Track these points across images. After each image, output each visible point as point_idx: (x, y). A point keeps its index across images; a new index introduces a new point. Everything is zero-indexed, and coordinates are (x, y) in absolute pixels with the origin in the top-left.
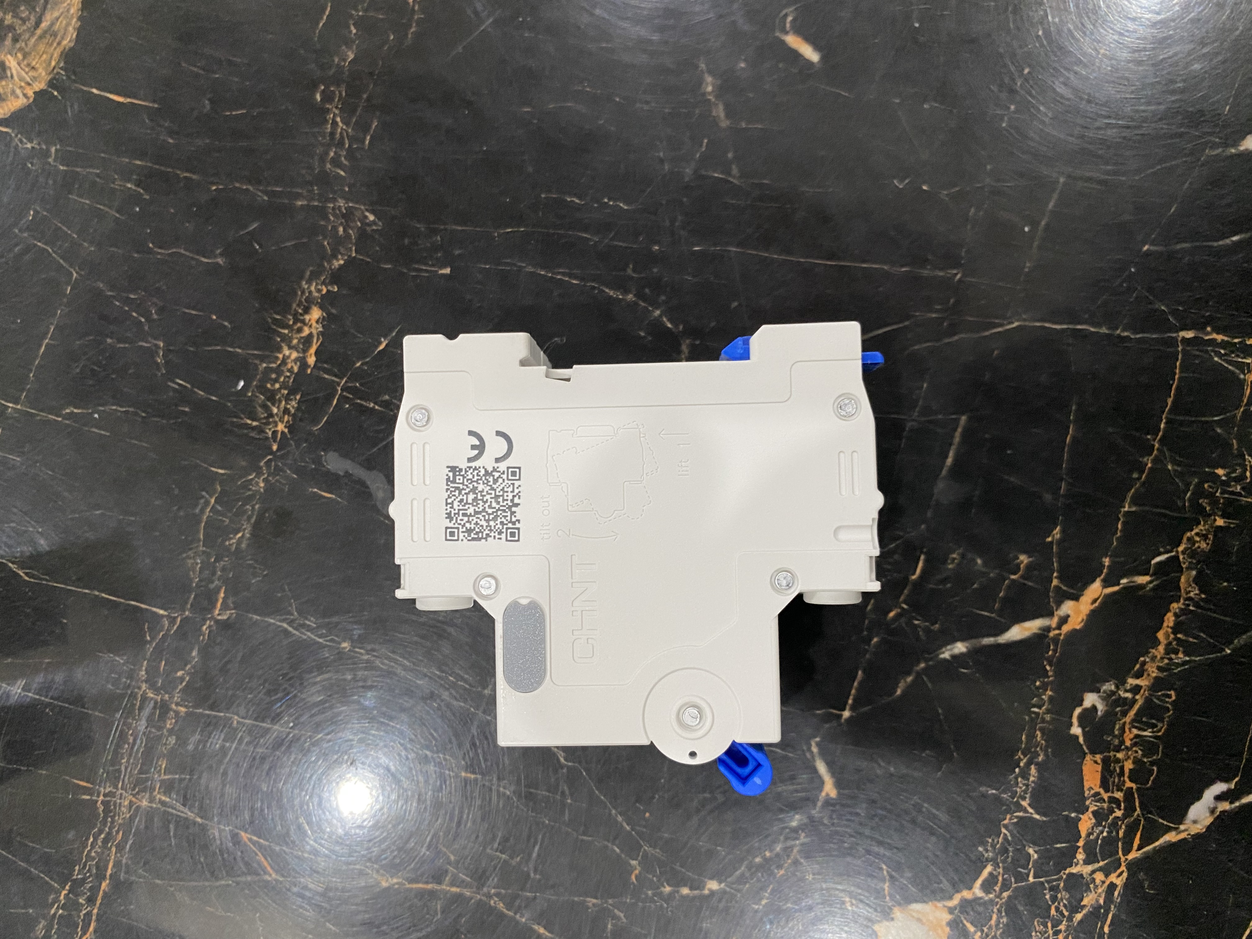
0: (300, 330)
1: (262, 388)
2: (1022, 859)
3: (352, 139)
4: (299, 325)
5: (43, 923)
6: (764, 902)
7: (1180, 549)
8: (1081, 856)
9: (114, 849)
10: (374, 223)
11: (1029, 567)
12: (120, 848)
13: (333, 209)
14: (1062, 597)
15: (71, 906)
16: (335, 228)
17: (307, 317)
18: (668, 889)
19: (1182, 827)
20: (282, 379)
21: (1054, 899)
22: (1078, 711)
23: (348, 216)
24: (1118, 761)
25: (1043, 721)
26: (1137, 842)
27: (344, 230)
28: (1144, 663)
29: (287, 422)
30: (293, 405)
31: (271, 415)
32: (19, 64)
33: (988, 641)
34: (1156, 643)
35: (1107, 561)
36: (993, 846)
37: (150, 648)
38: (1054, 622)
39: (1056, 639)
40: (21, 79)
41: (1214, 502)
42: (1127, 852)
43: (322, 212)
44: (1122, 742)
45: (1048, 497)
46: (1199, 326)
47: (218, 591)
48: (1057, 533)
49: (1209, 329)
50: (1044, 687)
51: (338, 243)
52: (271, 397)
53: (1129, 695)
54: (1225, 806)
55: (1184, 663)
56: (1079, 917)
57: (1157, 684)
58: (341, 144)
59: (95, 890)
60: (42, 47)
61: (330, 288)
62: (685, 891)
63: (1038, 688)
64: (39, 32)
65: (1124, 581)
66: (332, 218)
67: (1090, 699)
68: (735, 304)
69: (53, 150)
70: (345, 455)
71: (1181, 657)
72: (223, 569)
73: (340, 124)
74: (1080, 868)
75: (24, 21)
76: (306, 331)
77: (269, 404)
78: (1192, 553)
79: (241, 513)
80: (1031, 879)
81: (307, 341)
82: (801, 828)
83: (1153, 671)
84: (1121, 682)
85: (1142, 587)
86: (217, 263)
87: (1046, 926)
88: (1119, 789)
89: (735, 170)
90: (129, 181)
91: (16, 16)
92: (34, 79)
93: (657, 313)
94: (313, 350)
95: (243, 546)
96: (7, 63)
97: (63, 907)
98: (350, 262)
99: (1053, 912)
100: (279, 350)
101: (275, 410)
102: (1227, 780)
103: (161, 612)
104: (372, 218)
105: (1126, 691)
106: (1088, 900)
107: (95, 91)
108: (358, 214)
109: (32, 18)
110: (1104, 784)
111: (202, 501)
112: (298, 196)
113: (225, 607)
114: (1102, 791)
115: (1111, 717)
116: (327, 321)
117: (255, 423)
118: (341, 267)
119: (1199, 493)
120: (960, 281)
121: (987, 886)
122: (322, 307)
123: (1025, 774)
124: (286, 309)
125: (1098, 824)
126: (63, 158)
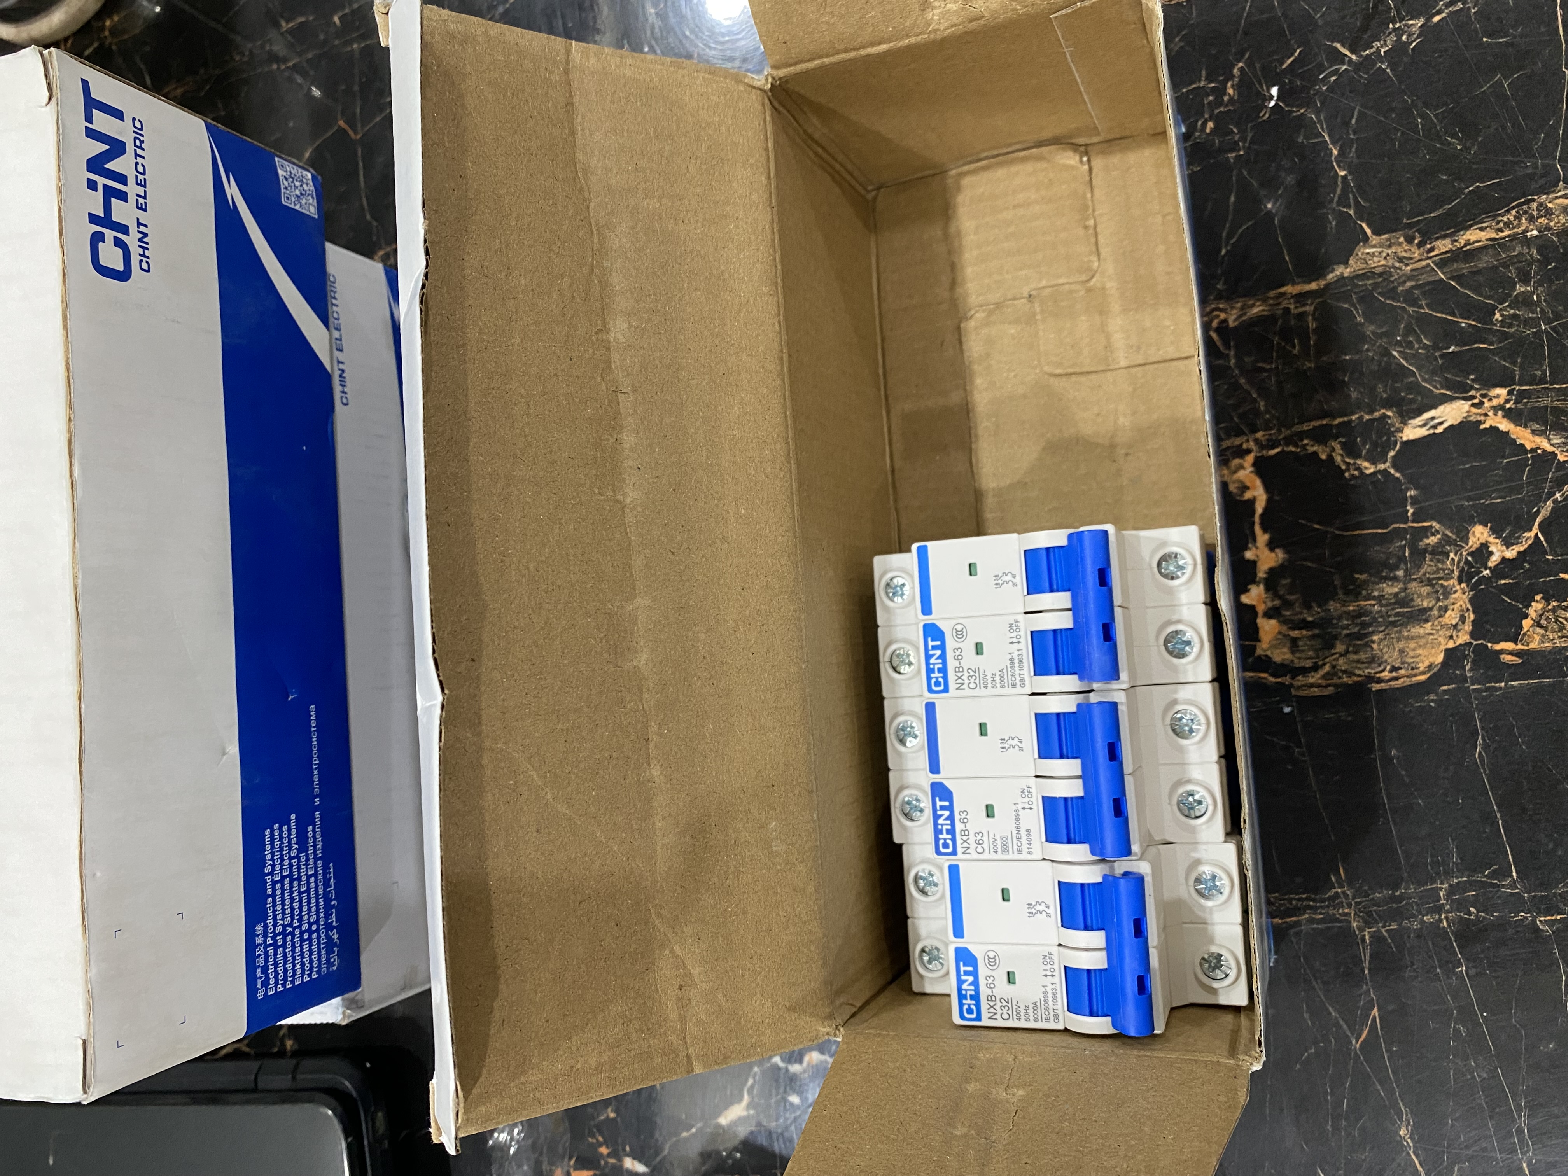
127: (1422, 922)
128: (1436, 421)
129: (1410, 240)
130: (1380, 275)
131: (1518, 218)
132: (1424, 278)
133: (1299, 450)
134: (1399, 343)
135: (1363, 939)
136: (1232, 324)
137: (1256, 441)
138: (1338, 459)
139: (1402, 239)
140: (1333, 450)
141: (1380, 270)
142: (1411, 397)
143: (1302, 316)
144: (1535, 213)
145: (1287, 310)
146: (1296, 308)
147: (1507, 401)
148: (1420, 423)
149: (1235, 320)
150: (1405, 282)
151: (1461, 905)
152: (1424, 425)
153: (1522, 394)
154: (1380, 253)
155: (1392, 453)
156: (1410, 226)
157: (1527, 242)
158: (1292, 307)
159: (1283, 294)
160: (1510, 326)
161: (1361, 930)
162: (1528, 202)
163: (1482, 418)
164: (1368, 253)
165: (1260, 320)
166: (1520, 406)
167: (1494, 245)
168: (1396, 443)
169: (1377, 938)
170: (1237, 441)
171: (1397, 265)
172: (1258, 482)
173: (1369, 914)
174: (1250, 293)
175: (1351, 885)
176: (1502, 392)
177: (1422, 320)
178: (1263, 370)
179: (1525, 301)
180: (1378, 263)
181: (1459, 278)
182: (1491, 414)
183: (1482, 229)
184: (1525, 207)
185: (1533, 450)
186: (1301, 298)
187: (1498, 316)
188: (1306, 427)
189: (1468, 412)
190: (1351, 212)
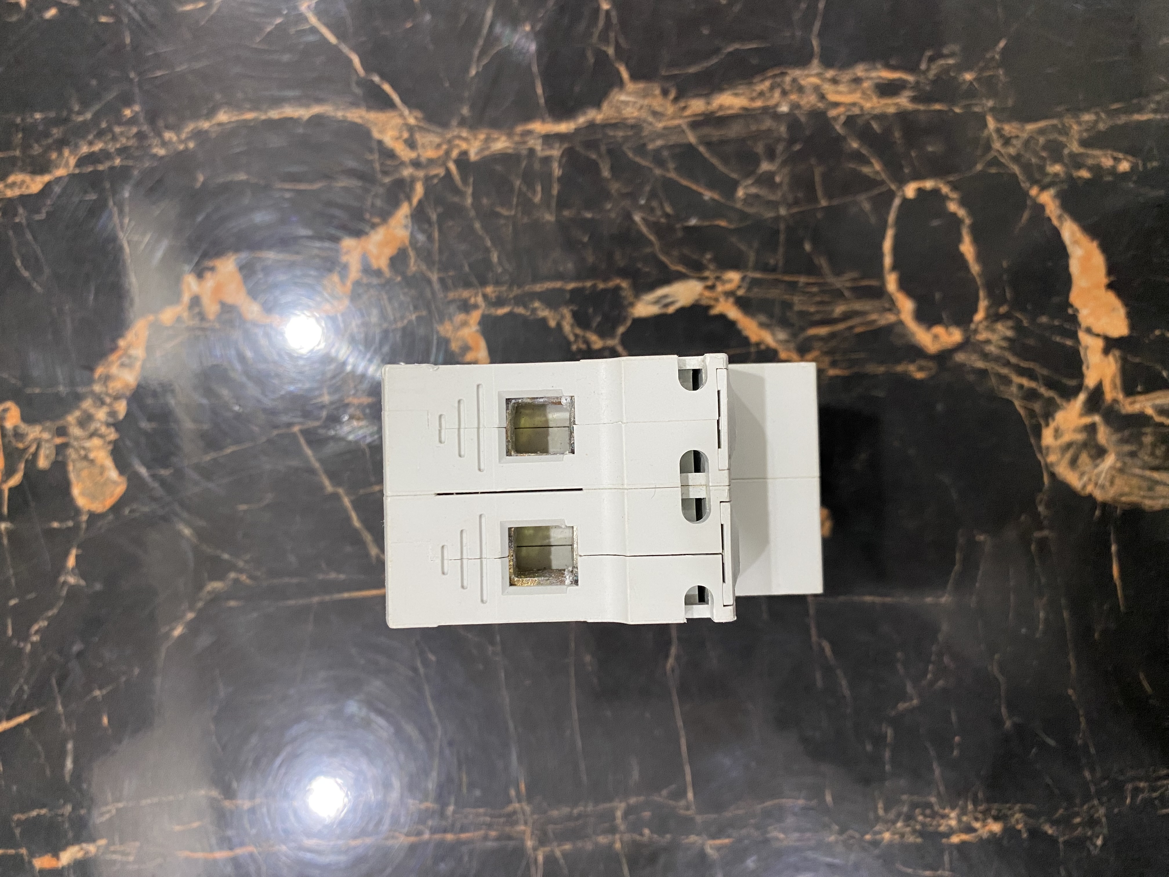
0: (977, 819)
4: (980, 816)
10: (1095, 846)
13: (1093, 806)
16: (1077, 814)
17: (990, 821)
23: (1092, 822)
27: (1079, 824)
30: (911, 839)
31: (894, 822)
32: (1112, 468)
40: (1098, 475)
43: (1087, 798)
51: (1065, 822)
58: (1154, 789)
60: (1135, 481)
61: (1023, 830)
64: (1148, 473)
66: (1085, 807)
69: (1046, 533)
75: (1153, 454)
76: (977, 825)
77: (902, 817)
81: (970, 830)
91: (1154, 445)
92: (1103, 487)
94: (965, 837)
96: (1106, 456)
100: (953, 808)
101: (899, 824)
103: (690, 795)
104: (1099, 842)
107: (1114, 548)
108: (1097, 829)
109: (1157, 462)
112: (1092, 771)
117: (881, 812)
118: (1046, 833)
122: (1005, 830)
127: (596, 844)
128: (669, 300)
129: (665, 93)
130: (632, 127)
131: (772, 88)
132: (674, 139)
133: (528, 313)
134: (641, 208)
135: (536, 860)
136: (473, 156)
137: (485, 296)
138: (567, 328)
139: (657, 92)
140: (563, 317)
141: (631, 122)
142: (647, 270)
143: (547, 160)
144: (787, 87)
145: (532, 151)
146: (543, 150)
147: (739, 287)
148: (653, 300)
149: (477, 154)
150: (653, 140)
151: (635, 827)
152: (656, 302)
153: (755, 282)
154: (635, 103)
155: (621, 330)
156: (667, 78)
157: (777, 117)
158: (538, 148)
159: (530, 132)
160: (751, 205)
161: (535, 849)
162: (783, 74)
163: (712, 303)
164: (623, 102)
165: (504, 158)
166: (751, 295)
167: (746, 114)
168: (625, 319)
169: (550, 860)
170: (466, 294)
171: (650, 119)
172: (482, 344)
173: (545, 833)
174: (495, 124)
175: (530, 799)
176: (734, 277)
177: (668, 185)
178: (498, 215)
179: (767, 181)
180: (631, 113)
181: (709, 145)
182: (722, 299)
183: (736, 95)
184: (778, 80)
185: (758, 344)
186: (548, 139)
187: (740, 193)
188: (538, 288)
189: (701, 295)
190: (611, 51)
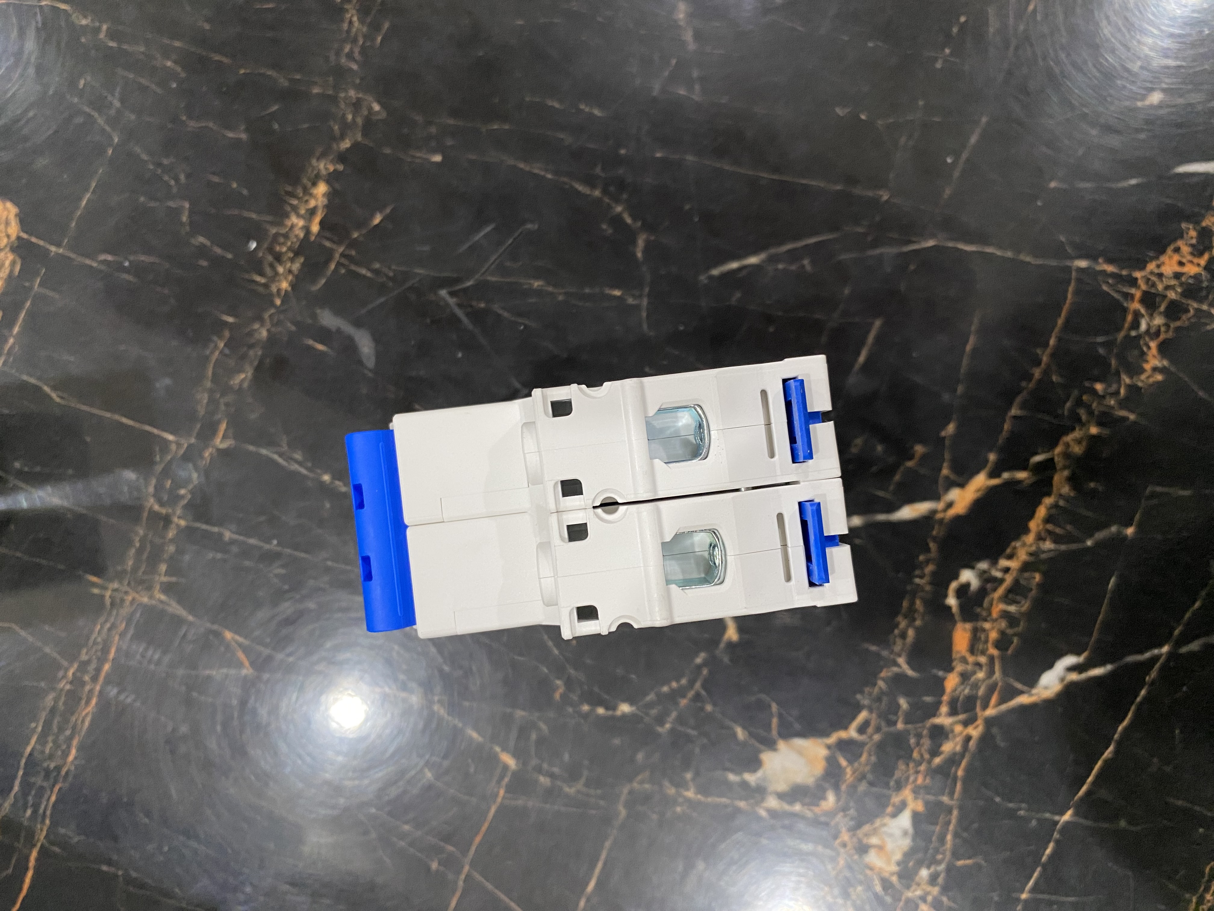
1: (271, 250)
2: (895, 708)
3: (365, 37)
5: (51, 696)
6: (668, 726)
7: (1058, 450)
8: (944, 709)
9: (117, 638)
11: (924, 457)
12: (122, 635)
14: (951, 484)
15: (77, 682)
18: (586, 708)
19: (1034, 691)
20: (289, 244)
21: (918, 744)
22: (954, 585)
24: (984, 630)
25: (923, 590)
26: (994, 700)
28: (1015, 548)
29: (291, 281)
33: (881, 517)
34: (1026, 530)
35: (992, 457)
36: (870, 694)
37: (159, 468)
38: (940, 506)
39: (941, 521)
41: (1091, 413)
42: (985, 707)
44: (990, 614)
45: (946, 397)
46: (1092, 257)
47: (219, 422)
48: (951, 428)
49: (1100, 260)
50: (927, 562)
52: (278, 258)
53: (999, 574)
54: (1074, 677)
55: (1050, 551)
56: (937, 760)
57: (1026, 567)
59: (98, 670)
62: (601, 711)
63: (922, 563)
65: (1006, 475)
67: (967, 576)
68: (687, 207)
70: (338, 312)
71: (1048, 545)
72: (227, 405)
73: (356, 24)
74: (943, 719)
78: (1066, 455)
79: (243, 357)
80: (900, 726)
82: (705, 664)
83: (1023, 556)
84: (994, 562)
85: (1020, 482)
86: (241, 139)
87: (908, 765)
88: (983, 653)
89: (697, 87)
90: (168, 58)
93: (619, 209)
95: (246, 385)
97: (71, 683)
98: (355, 146)
99: (915, 755)
102: (1078, 654)
105: (997, 570)
106: (948, 747)
110: (972, 650)
111: (212, 345)
113: (224, 437)
114: (968, 655)
115: (983, 592)
116: (331, 195)
119: (1079, 403)
120: (887, 202)
121: (861, 730)
123: (903, 636)
124: (296, 181)
125: (962, 683)
126: (112, 35)
